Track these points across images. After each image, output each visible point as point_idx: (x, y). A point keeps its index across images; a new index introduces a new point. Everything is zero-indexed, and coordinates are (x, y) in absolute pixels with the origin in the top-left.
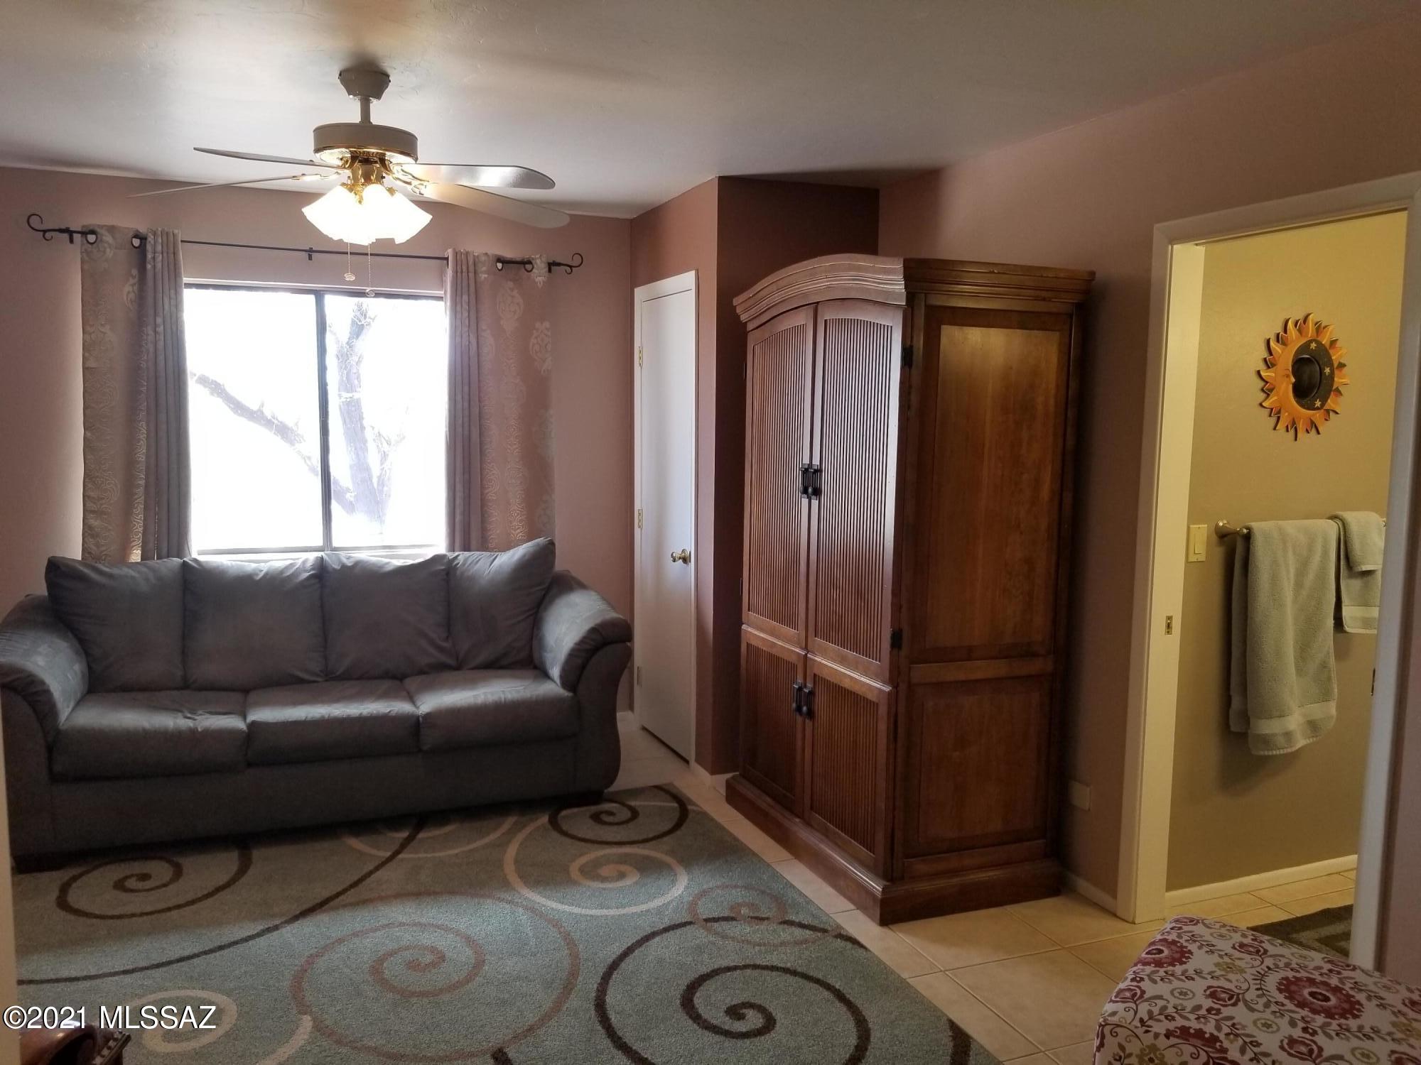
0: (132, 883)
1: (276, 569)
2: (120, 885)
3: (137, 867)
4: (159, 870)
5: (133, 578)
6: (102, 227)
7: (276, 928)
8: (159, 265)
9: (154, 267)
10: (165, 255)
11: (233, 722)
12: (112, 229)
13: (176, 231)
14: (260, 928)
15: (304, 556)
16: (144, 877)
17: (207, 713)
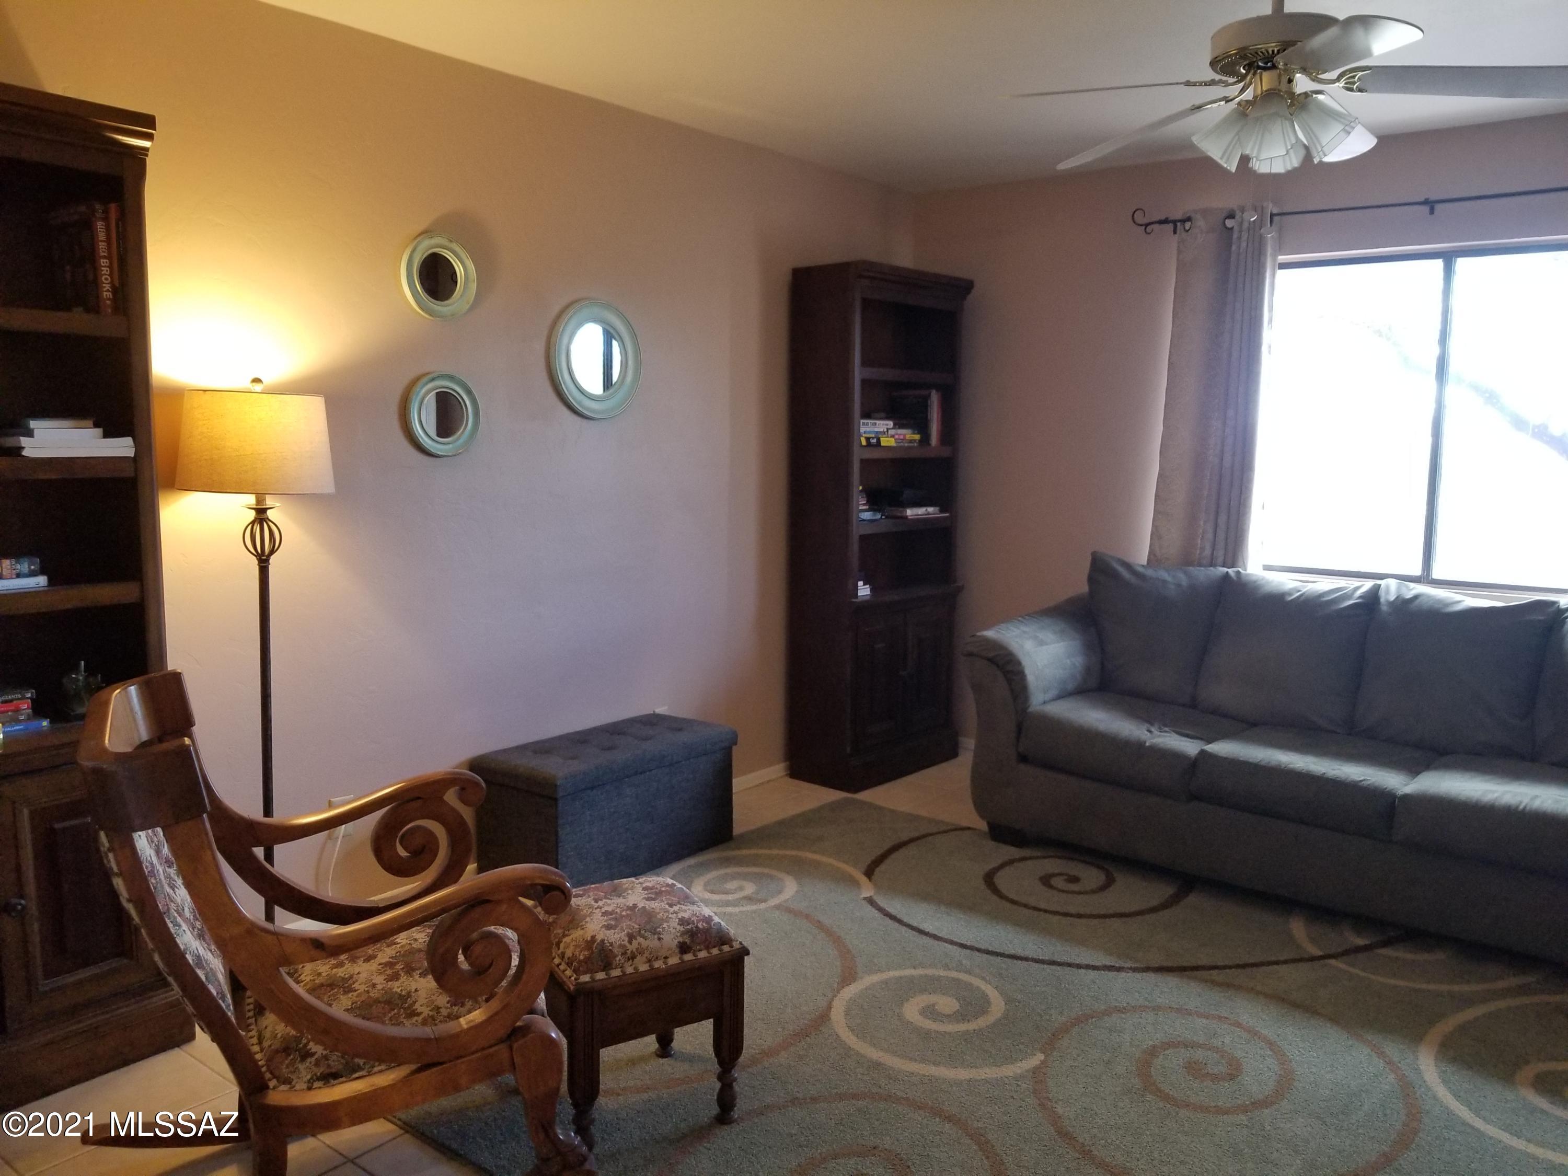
0: (1058, 882)
1: (1317, 592)
2: (1046, 880)
3: (1075, 868)
4: (1091, 876)
5: (1165, 582)
6: (1195, 212)
7: (1119, 969)
8: (1244, 244)
9: (1239, 247)
10: (1251, 232)
11: (1190, 747)
12: (1205, 212)
13: (1265, 204)
14: (1108, 961)
15: (1355, 583)
16: (1074, 880)
17: (1174, 731)
